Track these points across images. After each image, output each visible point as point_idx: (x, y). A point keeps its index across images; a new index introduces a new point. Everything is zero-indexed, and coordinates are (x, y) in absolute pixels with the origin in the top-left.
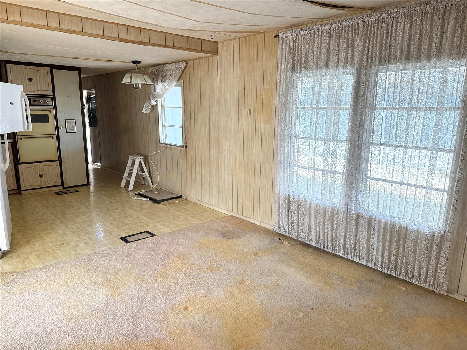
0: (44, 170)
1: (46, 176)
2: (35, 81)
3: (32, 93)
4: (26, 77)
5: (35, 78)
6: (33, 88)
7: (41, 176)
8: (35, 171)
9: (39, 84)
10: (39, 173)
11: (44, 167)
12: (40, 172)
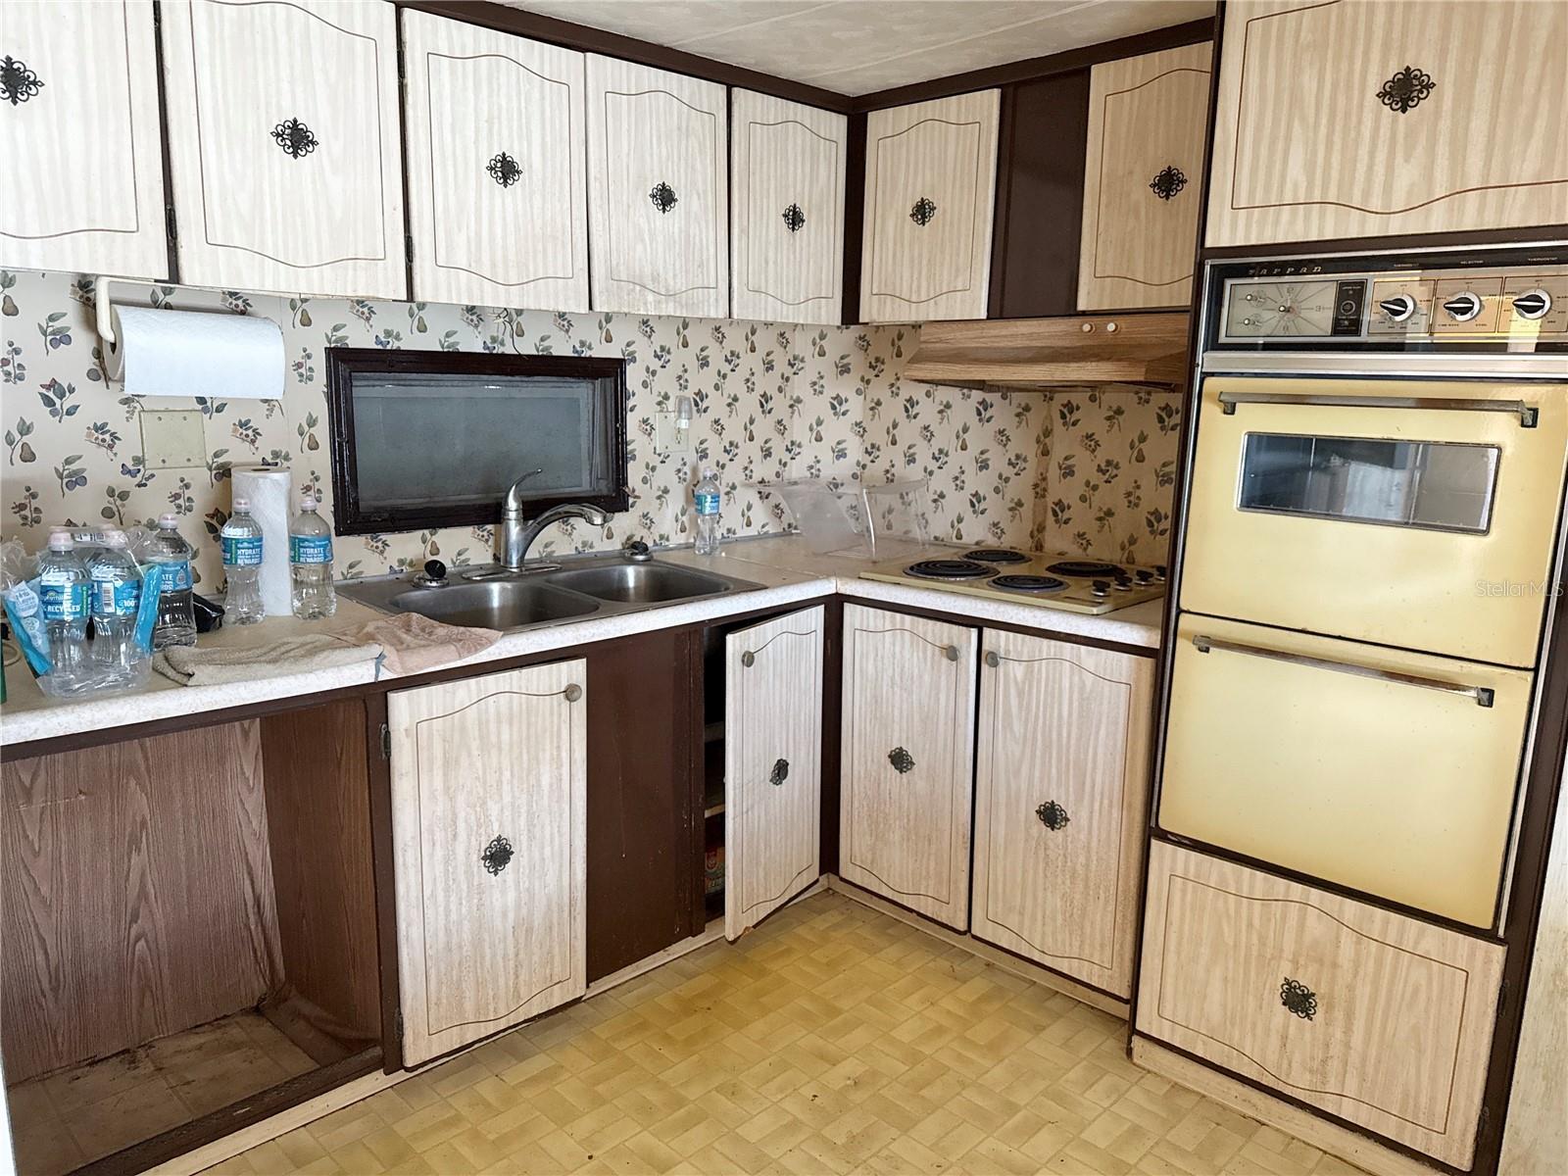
0: (1335, 965)
1: (1339, 1015)
2: (1447, 104)
3: (1396, 227)
4: (1376, 55)
5: (1451, 65)
6: (1407, 175)
7: (1298, 1000)
8: (1263, 942)
9: (1479, 124)
10: (1285, 971)
11: (1347, 939)
12: (1295, 962)
